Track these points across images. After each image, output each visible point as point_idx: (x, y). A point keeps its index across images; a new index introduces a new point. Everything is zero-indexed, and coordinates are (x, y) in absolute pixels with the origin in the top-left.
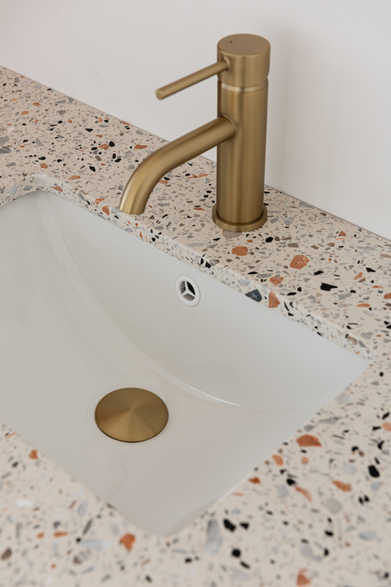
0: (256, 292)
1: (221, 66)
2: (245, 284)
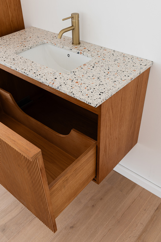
0: (78, 52)
1: (72, 17)
2: (77, 51)
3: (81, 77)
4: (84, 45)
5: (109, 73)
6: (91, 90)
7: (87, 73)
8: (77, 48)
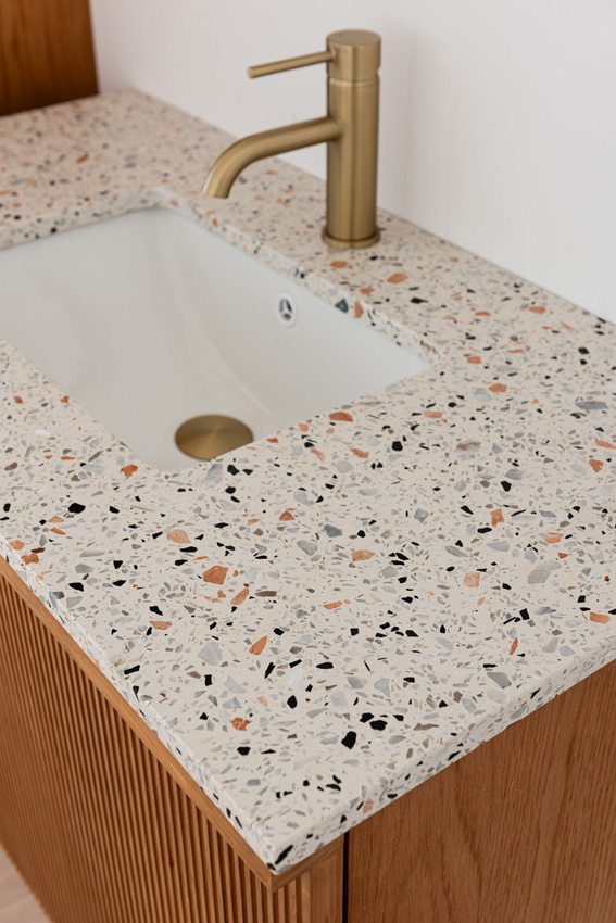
0: (343, 301)
1: (327, 56)
2: (333, 293)
3: (270, 522)
4: (402, 254)
5: (498, 518)
6: (293, 682)
7: (326, 493)
8: (345, 271)
